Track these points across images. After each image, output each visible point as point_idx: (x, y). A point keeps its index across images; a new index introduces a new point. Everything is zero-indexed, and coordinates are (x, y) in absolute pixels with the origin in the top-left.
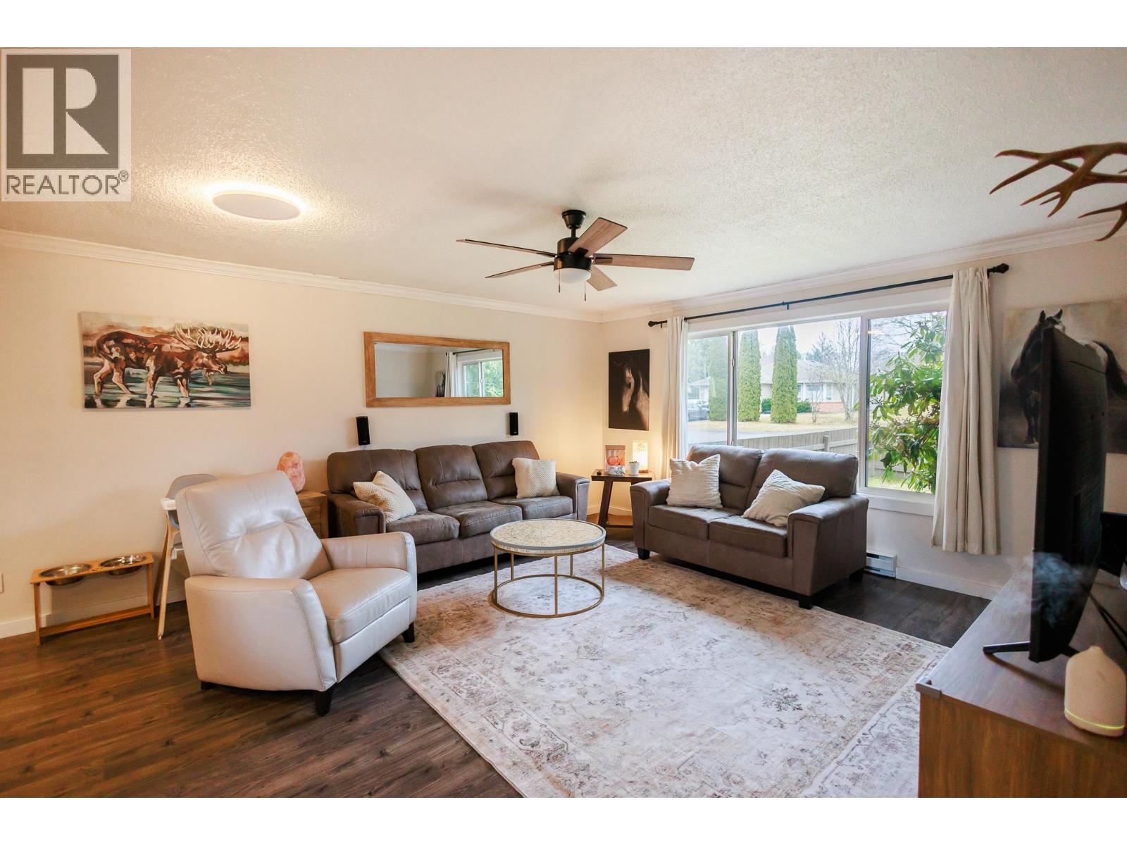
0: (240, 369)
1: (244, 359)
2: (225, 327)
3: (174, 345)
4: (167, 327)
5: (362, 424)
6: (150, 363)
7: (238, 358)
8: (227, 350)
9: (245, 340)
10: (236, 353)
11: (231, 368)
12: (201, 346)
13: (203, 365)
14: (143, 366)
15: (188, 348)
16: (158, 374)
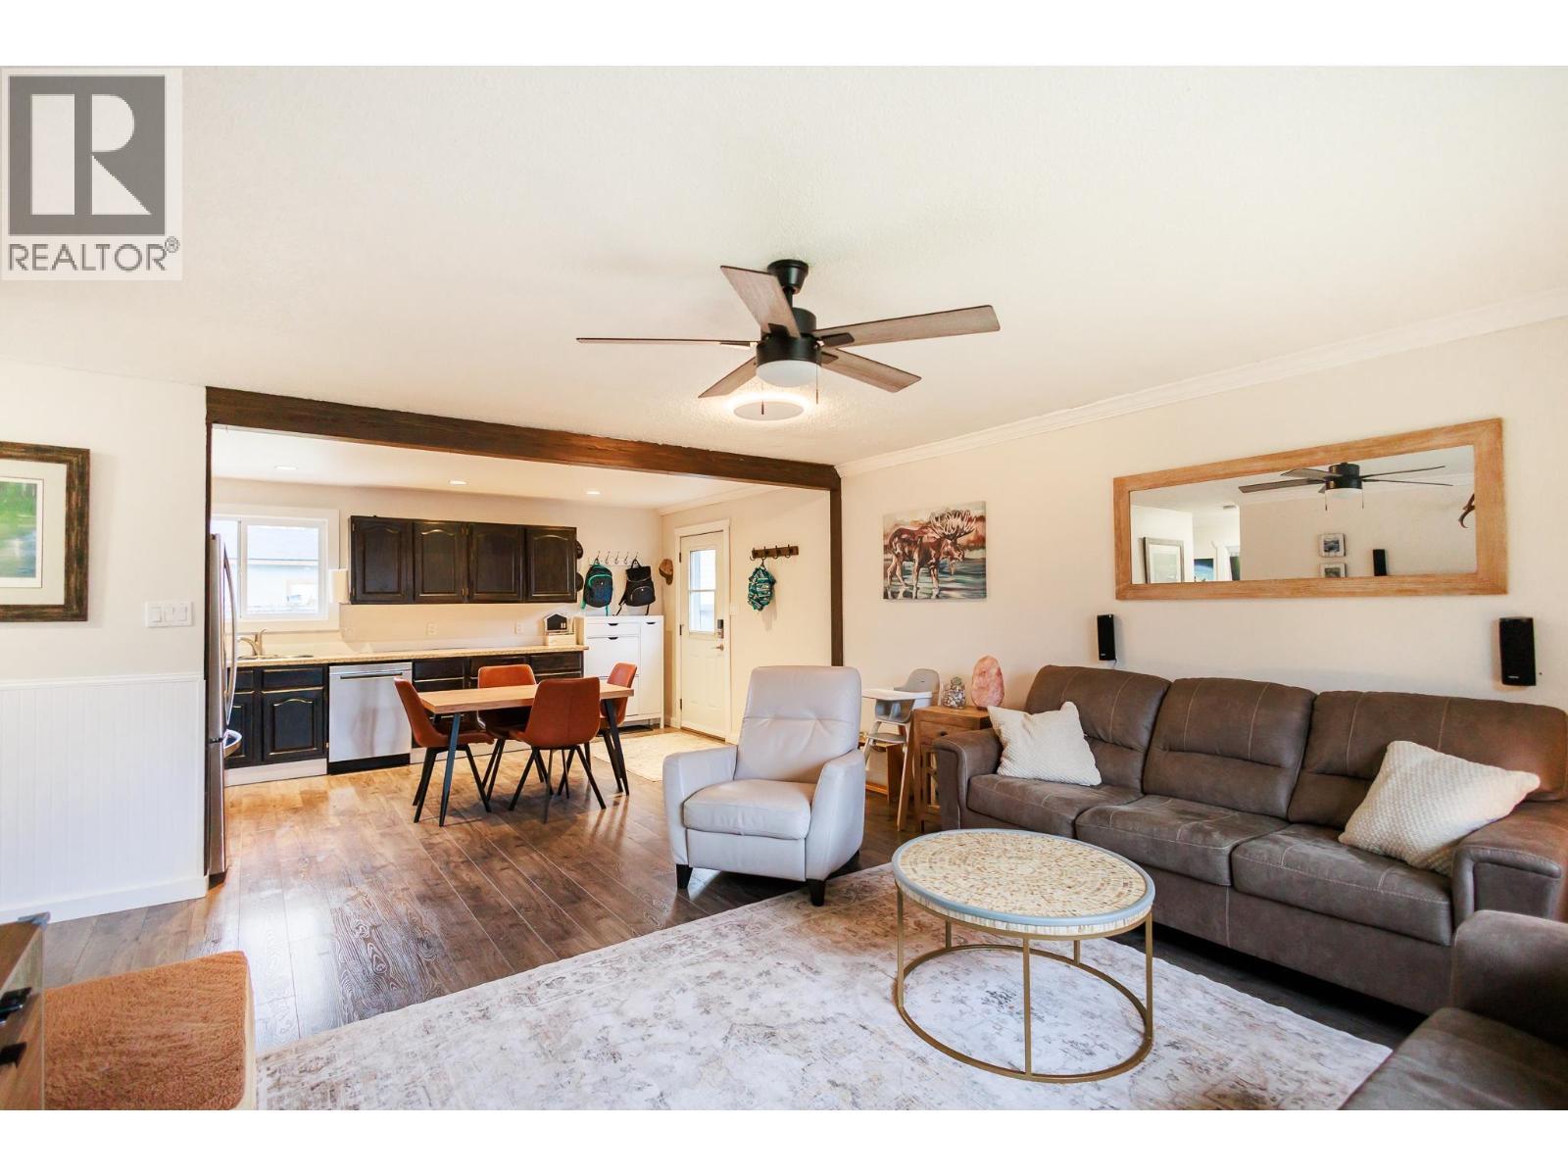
0: (975, 555)
1: (980, 542)
2: (963, 509)
3: (930, 535)
4: (925, 518)
5: (1106, 628)
6: (916, 556)
7: (973, 542)
8: (966, 534)
9: (982, 519)
10: (971, 537)
11: (968, 554)
12: (947, 533)
13: (948, 553)
14: (912, 560)
15: (938, 537)
16: (921, 565)
